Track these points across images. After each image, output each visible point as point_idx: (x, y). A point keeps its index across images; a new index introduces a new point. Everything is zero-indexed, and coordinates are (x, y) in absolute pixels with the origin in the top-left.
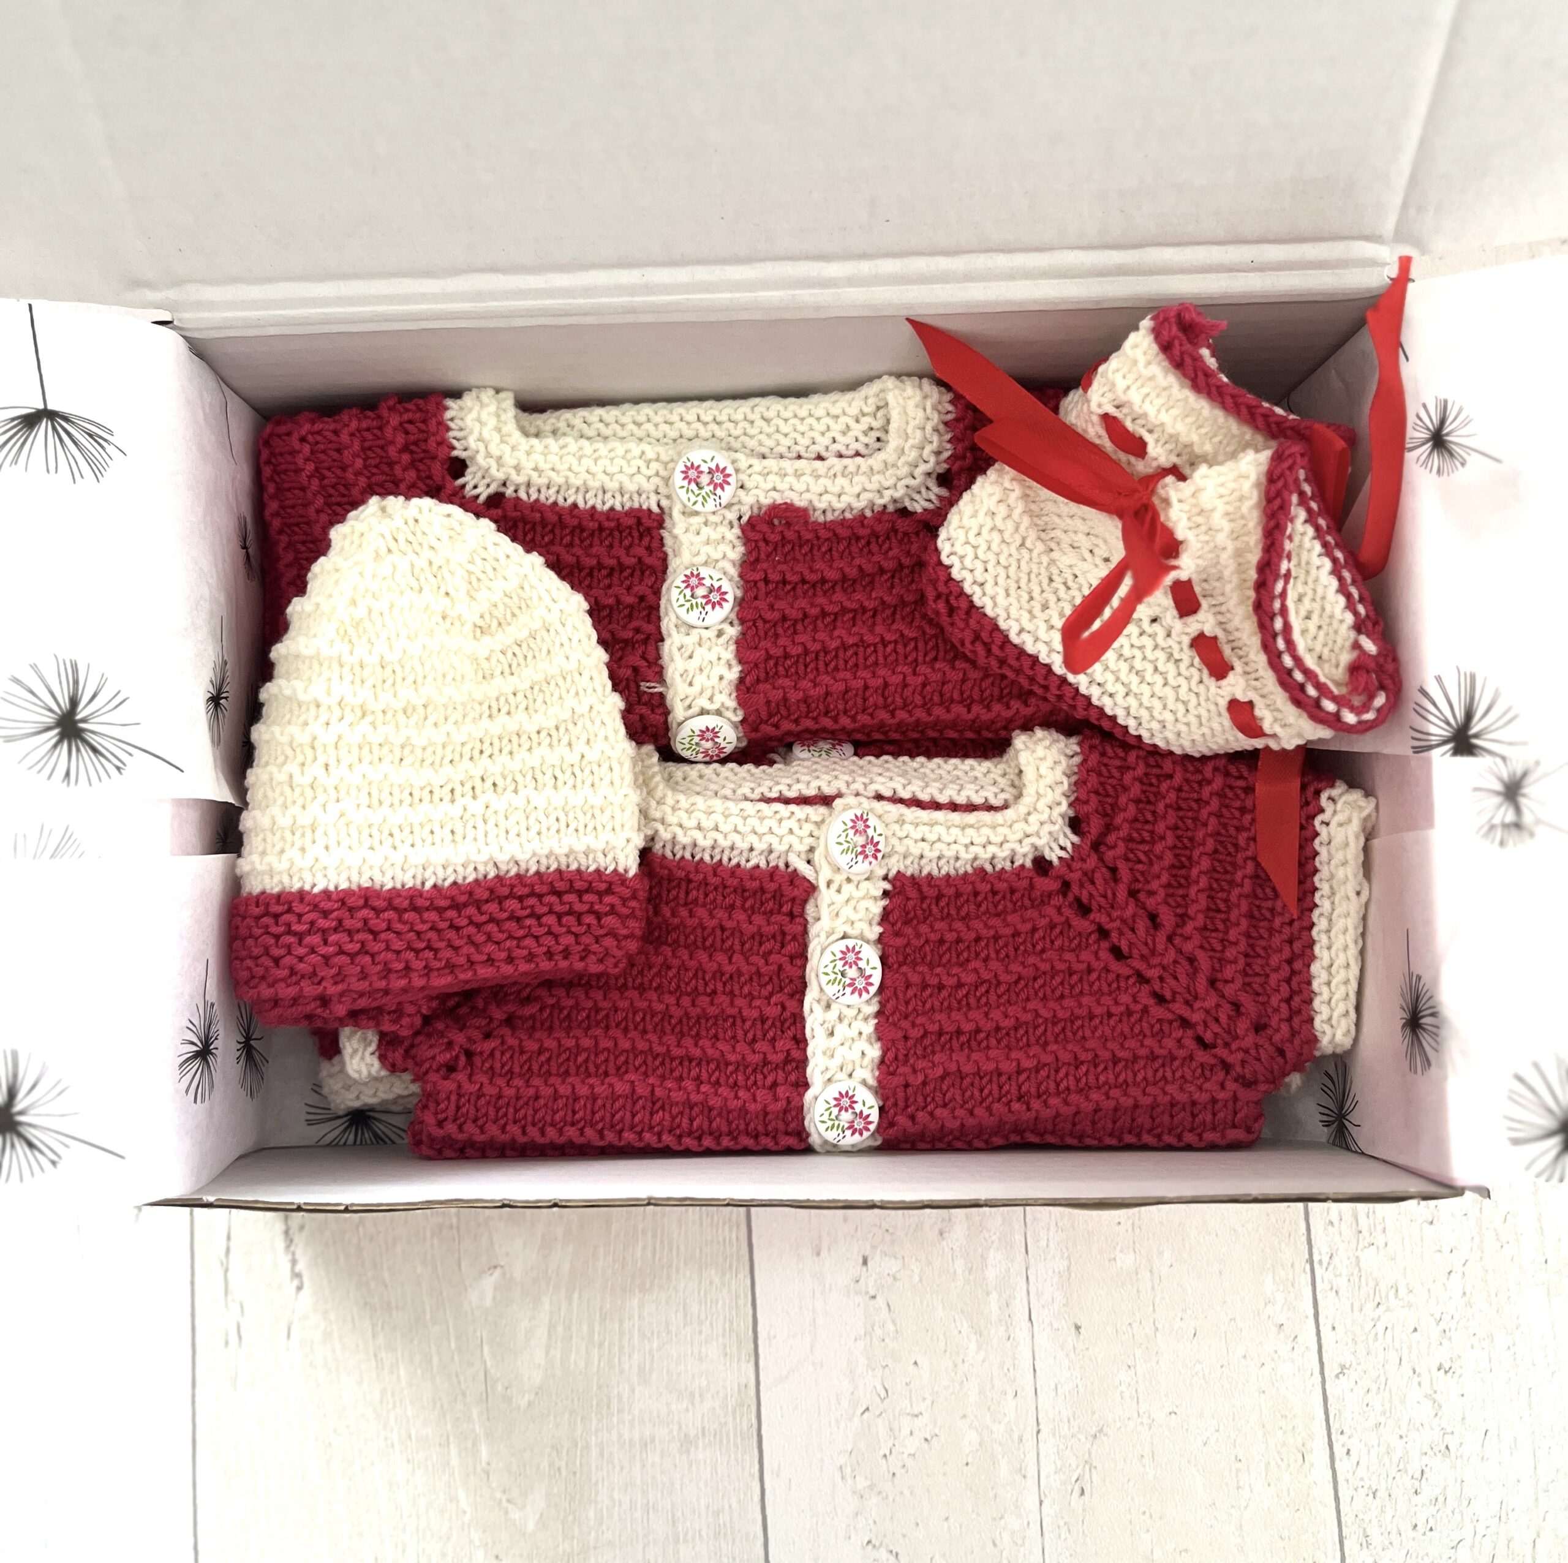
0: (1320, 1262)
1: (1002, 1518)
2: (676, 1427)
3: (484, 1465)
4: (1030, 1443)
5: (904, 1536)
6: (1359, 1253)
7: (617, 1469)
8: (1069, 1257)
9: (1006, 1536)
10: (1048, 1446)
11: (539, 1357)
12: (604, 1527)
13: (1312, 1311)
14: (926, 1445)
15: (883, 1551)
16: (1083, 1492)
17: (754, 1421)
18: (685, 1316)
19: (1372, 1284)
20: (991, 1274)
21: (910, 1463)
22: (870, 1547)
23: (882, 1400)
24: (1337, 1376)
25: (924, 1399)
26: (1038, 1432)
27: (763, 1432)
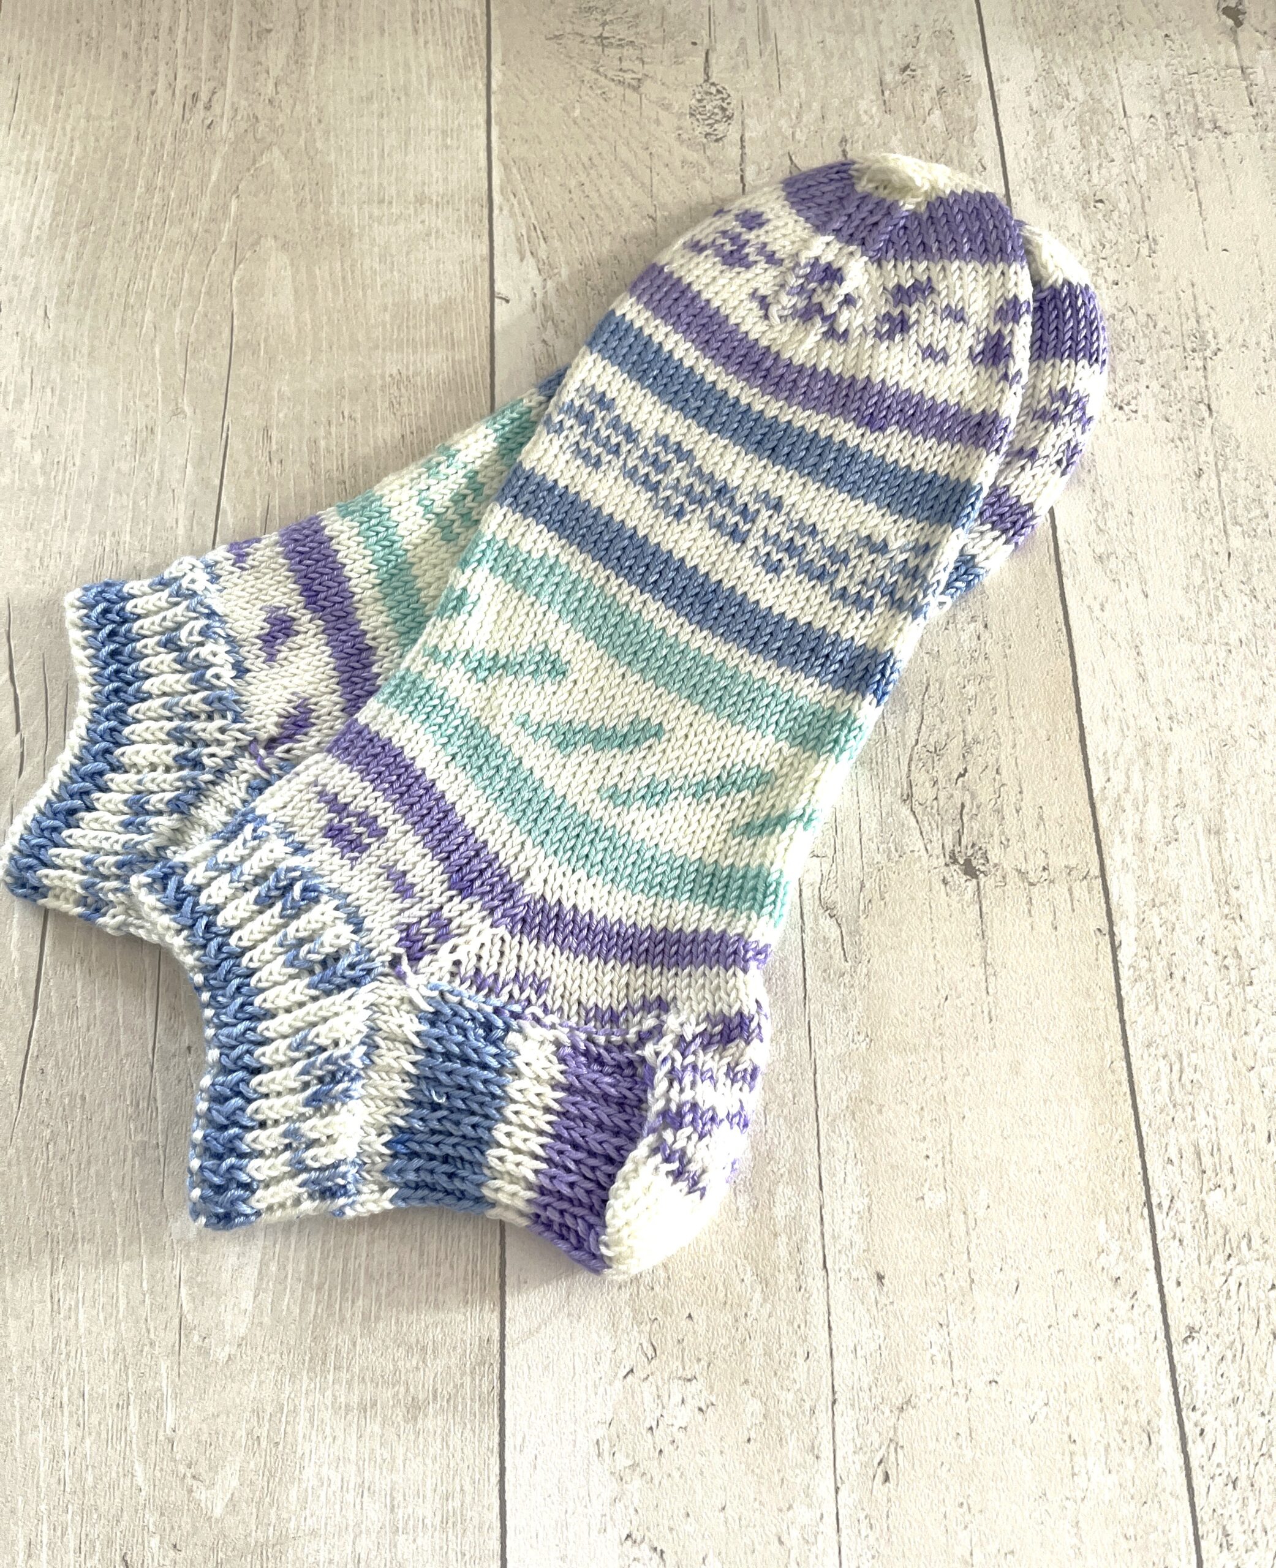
0: (1160, 1205)
1: (790, 1508)
2: (402, 1389)
3: (169, 1432)
4: (823, 1418)
5: (671, 1529)
6: (1204, 1196)
7: (329, 1439)
8: (869, 1195)
9: (795, 1532)
10: (846, 1420)
11: (246, 1300)
12: (308, 1512)
13: (1151, 1264)
14: (699, 1417)
15: (645, 1546)
16: (887, 1478)
17: (497, 1384)
18: (421, 1255)
19: (1221, 1232)
20: (779, 1212)
21: (679, 1436)
22: (629, 1542)
23: (649, 1361)
24: (1185, 1340)
25: (699, 1360)
26: (834, 1402)
27: (507, 1397)
